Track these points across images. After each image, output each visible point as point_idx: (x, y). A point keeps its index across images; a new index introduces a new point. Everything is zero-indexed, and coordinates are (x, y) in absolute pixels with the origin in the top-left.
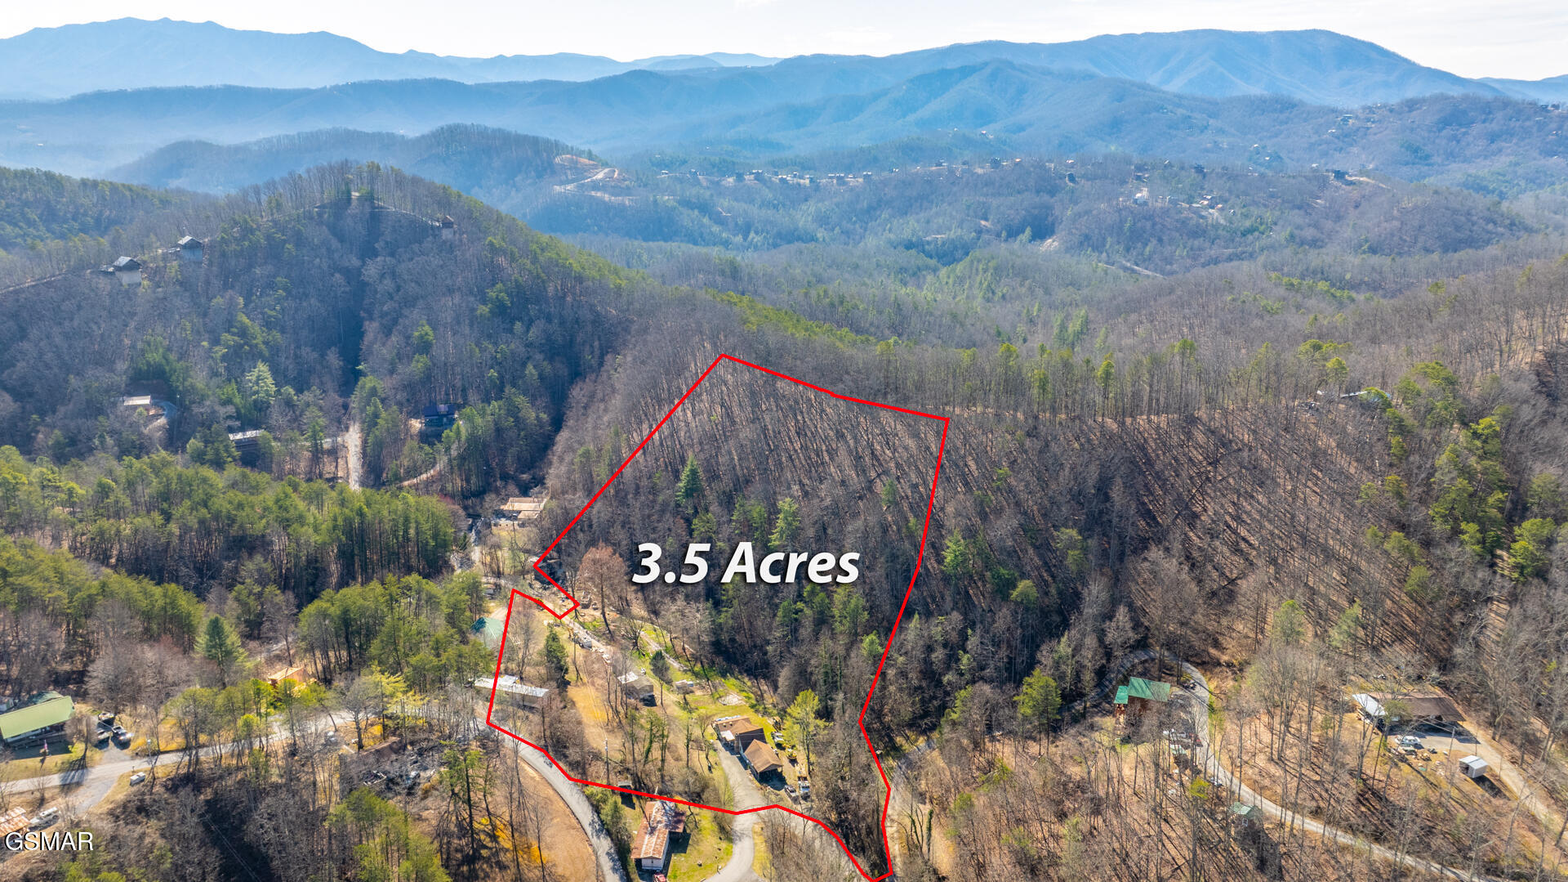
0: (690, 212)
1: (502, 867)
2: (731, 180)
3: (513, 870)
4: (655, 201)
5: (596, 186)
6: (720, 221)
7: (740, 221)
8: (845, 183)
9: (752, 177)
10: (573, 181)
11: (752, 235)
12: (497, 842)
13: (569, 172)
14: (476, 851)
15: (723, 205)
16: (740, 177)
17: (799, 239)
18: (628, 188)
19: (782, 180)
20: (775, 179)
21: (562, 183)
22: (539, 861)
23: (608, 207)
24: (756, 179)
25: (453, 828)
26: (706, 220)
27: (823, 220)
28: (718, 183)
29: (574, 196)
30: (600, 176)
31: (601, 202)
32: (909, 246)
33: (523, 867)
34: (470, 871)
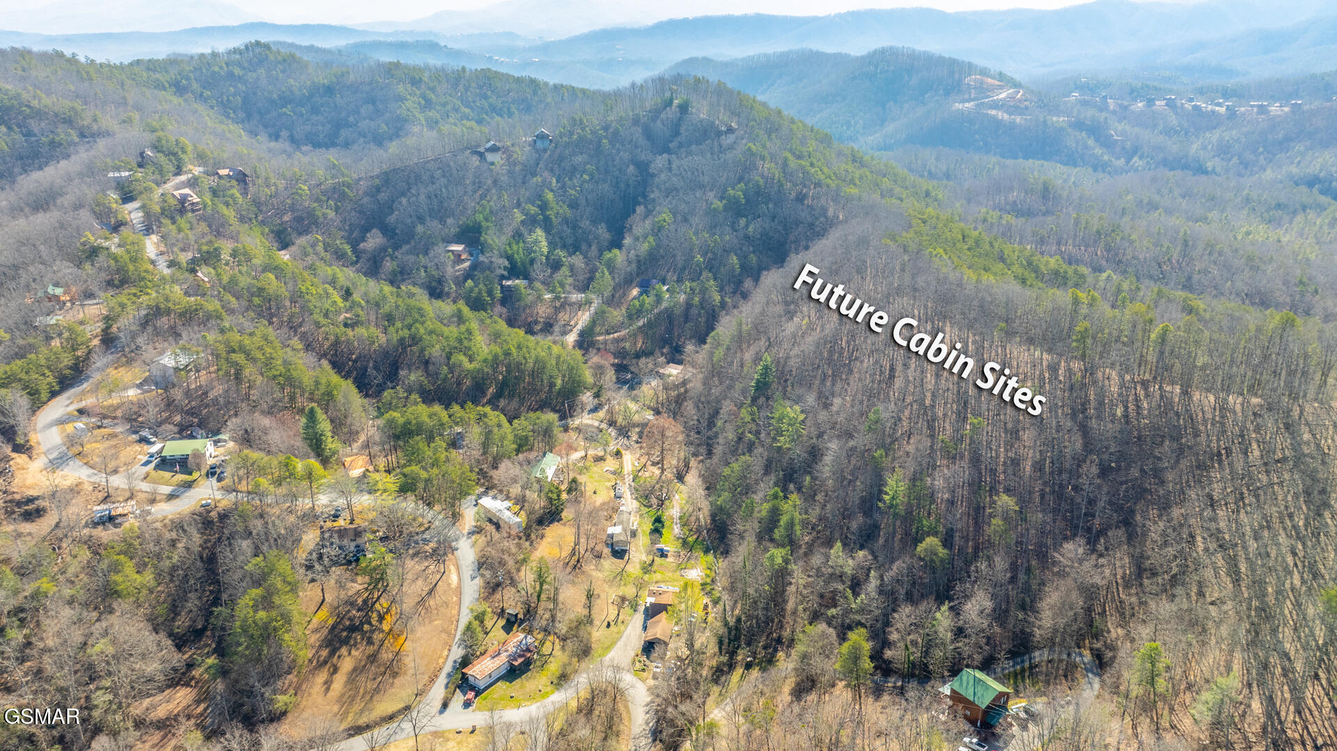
0: (1077, 134)
1: (370, 642)
2: (1140, 105)
3: (376, 647)
4: (1045, 121)
5: (995, 106)
6: (1107, 143)
7: (1128, 145)
8: (1268, 112)
9: (1163, 103)
10: (973, 100)
11: (1136, 159)
12: (381, 623)
13: (973, 91)
14: (362, 624)
15: (1117, 130)
16: (1150, 102)
17: (1185, 167)
18: (1027, 108)
19: (1196, 108)
20: (1188, 106)
21: (963, 101)
22: (398, 648)
23: (998, 123)
24: (1167, 105)
25: (360, 601)
26: (1091, 142)
27: (1223, 150)
28: (1126, 108)
29: (969, 112)
30: (1002, 96)
31: (995, 119)
32: (1311, 182)
33: (384, 648)
34: (346, 637)
